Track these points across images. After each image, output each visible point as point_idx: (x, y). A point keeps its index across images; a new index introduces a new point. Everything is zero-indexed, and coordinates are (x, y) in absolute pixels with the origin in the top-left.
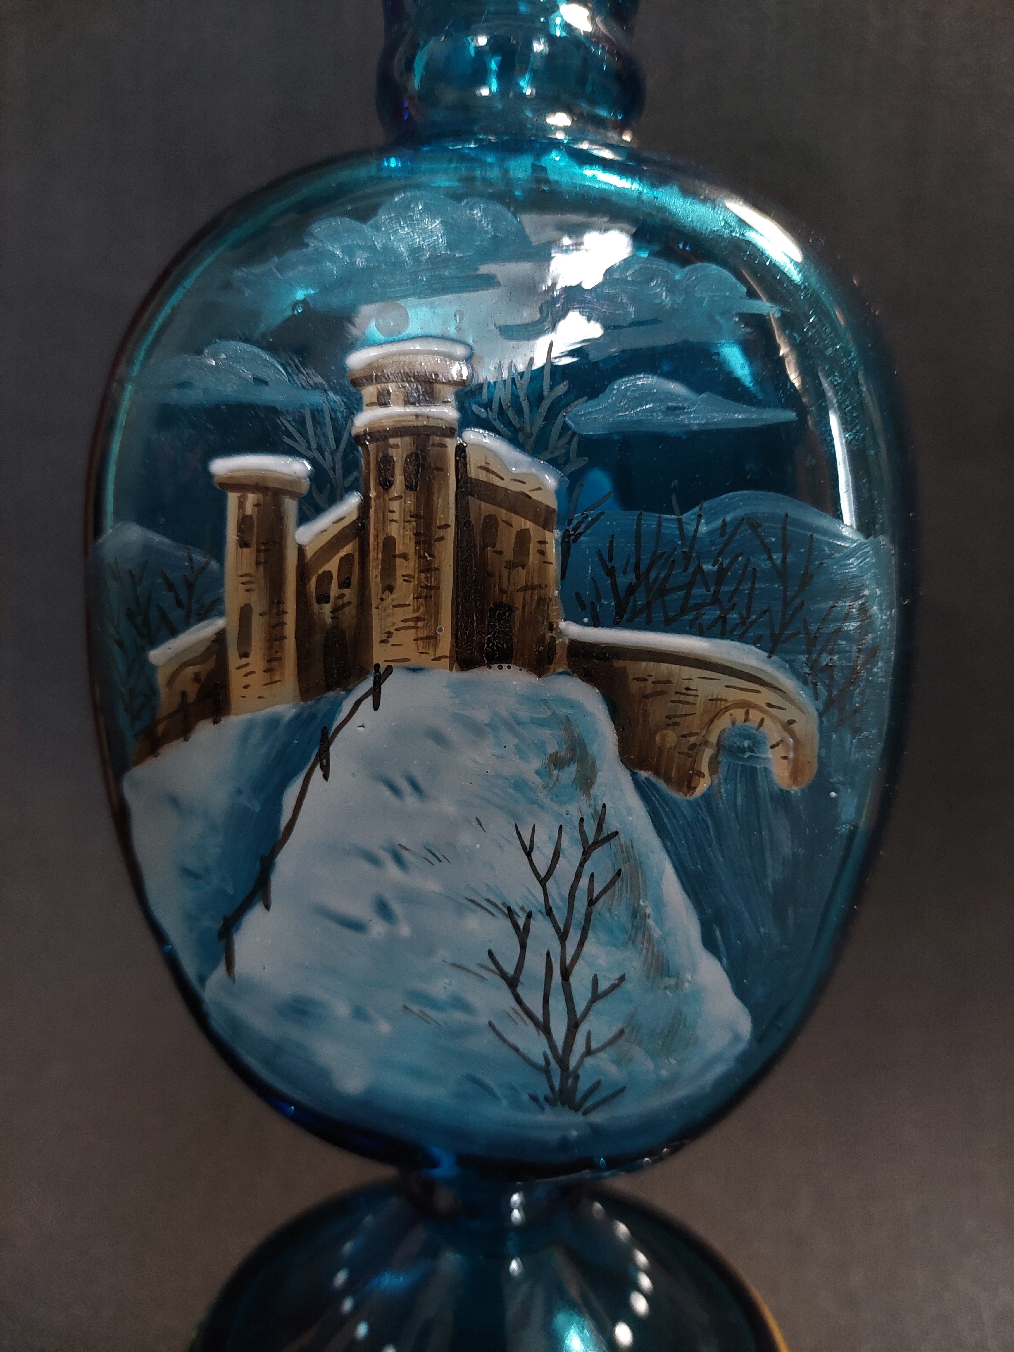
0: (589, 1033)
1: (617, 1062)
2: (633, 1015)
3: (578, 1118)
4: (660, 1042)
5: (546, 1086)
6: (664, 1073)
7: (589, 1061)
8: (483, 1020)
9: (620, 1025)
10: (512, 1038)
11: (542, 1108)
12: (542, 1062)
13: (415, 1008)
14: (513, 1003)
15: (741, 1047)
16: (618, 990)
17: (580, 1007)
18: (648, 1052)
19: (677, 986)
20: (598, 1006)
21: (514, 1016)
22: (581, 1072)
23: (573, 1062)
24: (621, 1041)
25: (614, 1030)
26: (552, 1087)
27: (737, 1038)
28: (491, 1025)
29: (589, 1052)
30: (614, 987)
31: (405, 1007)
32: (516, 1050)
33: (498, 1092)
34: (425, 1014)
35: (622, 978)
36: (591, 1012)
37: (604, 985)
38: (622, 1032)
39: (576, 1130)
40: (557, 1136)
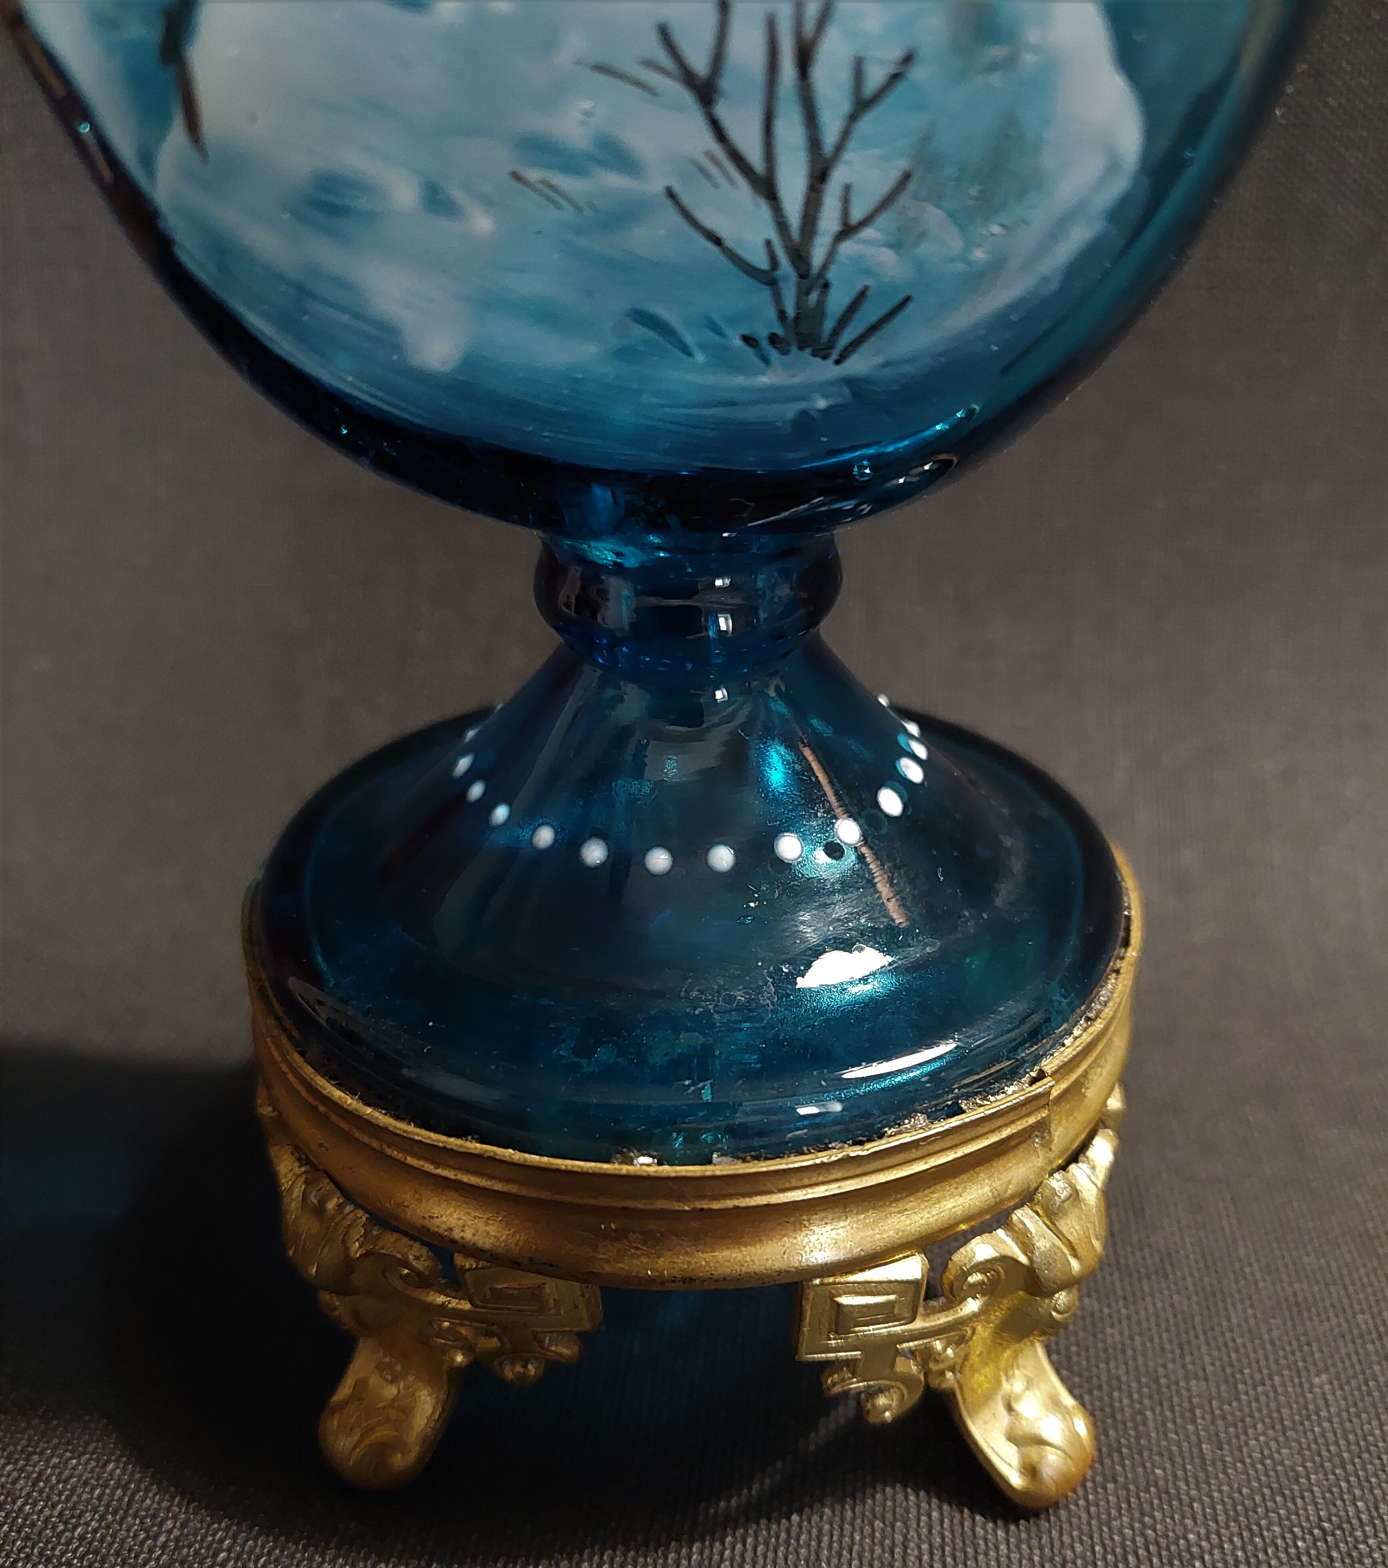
0: (847, 189)
1: (896, 246)
2: (926, 139)
3: (827, 370)
4: (974, 191)
5: (771, 313)
6: (979, 255)
7: (847, 247)
8: (656, 185)
9: (902, 164)
10: (709, 219)
11: (766, 361)
12: (761, 261)
13: (534, 175)
14: (709, 143)
15: (1120, 185)
16: (901, 88)
17: (830, 137)
18: (951, 215)
19: (1010, 62)
20: (866, 125)
21: (714, 170)
22: (831, 275)
23: (818, 256)
24: (904, 200)
25: (894, 175)
26: (782, 314)
27: (1113, 167)
28: (671, 194)
29: (847, 231)
30: (895, 78)
31: (516, 177)
32: (717, 241)
33: (689, 339)
34: (551, 186)
35: (908, 59)
36: (851, 144)
37: (876, 76)
38: (906, 177)
39: (825, 396)
40: (791, 410)
